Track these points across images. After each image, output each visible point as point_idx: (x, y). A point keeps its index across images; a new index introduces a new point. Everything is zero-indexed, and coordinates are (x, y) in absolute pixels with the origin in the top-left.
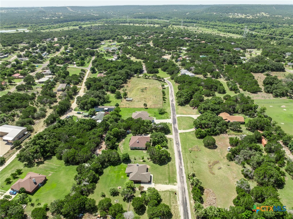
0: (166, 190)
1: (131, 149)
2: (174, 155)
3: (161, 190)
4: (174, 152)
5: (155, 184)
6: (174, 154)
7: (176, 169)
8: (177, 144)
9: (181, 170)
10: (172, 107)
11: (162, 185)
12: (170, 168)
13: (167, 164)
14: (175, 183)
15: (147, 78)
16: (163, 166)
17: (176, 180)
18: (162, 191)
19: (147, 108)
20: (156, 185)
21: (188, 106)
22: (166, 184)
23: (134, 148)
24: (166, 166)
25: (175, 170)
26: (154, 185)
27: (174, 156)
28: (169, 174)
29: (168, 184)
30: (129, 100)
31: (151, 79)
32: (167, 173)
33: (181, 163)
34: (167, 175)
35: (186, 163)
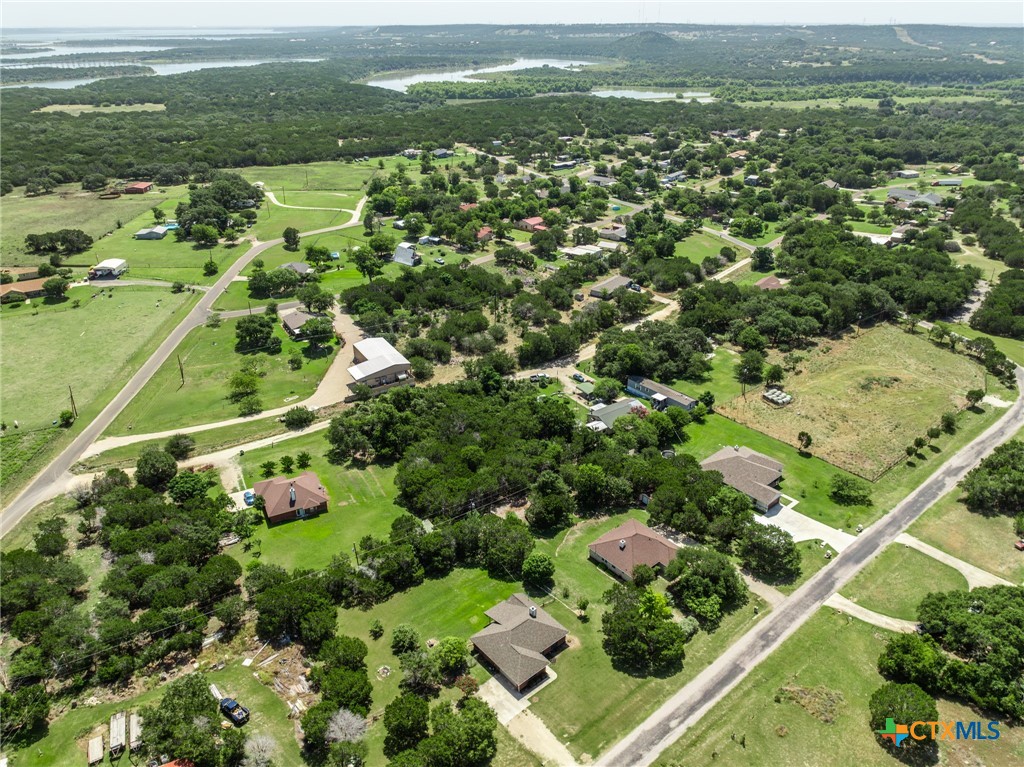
0: (535, 750)
1: (592, 559)
2: (703, 664)
3: (520, 740)
4: (715, 658)
5: (529, 708)
6: (710, 663)
7: (650, 715)
8: (766, 638)
9: (664, 730)
10: (921, 494)
11: (544, 726)
12: (638, 697)
13: (644, 677)
14: (586, 756)
15: (941, 345)
16: (621, 673)
17: (603, 748)
18: (520, 745)
19: (808, 455)
20: (528, 711)
21: (1004, 524)
22: (560, 736)
23: (600, 560)
24: (633, 681)
25: (642, 715)
26: (524, 707)
27: (699, 672)
28: (608, 710)
29: (562, 740)
30: (772, 401)
31: (960, 352)
32: (607, 703)
33: (692, 709)
34: (599, 711)
35: (712, 722)
